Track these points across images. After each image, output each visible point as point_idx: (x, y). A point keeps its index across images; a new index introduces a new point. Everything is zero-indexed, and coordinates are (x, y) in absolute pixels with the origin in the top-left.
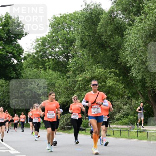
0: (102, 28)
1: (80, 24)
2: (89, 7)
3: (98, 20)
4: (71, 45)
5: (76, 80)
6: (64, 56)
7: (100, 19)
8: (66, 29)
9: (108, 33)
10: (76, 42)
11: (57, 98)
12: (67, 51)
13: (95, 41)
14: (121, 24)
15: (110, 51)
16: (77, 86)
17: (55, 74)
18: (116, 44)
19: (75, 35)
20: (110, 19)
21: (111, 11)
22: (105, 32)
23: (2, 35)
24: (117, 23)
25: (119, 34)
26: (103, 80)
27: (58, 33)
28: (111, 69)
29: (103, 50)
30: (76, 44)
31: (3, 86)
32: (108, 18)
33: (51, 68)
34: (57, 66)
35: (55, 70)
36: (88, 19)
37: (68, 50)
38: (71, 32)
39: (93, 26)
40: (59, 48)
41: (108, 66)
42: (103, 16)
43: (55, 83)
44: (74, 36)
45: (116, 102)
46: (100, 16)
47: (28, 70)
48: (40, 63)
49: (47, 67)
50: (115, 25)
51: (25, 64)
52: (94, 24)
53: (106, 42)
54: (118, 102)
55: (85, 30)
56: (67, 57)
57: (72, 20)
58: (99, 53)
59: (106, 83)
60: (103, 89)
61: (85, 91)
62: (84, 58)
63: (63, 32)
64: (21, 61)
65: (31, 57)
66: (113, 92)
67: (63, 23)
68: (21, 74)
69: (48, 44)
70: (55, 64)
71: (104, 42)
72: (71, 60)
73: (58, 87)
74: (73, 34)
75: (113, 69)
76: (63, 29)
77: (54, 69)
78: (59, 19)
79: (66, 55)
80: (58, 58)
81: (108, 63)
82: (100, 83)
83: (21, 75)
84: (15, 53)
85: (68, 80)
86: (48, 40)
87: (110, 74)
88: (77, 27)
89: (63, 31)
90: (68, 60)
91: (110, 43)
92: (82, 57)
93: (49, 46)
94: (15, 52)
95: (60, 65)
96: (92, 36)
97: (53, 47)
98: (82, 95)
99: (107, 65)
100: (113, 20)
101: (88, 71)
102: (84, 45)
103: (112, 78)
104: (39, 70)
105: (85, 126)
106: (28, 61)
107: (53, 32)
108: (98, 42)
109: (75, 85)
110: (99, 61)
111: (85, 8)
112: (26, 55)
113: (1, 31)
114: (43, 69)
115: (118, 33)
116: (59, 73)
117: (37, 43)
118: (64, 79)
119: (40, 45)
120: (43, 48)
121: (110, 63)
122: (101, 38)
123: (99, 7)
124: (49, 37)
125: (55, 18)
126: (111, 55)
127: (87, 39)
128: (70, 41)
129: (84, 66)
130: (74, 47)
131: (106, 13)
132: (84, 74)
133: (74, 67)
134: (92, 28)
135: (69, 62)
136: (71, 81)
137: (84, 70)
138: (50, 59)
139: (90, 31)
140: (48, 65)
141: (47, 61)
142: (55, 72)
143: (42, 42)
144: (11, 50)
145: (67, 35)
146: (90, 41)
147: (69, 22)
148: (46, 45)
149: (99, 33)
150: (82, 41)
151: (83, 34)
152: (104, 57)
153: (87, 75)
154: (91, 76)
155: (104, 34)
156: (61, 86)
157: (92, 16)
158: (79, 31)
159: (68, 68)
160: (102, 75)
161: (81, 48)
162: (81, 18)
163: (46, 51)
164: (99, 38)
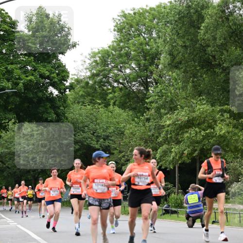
0: (207, 33)
1: (168, 25)
3: (201, 18)
4: (152, 63)
5: (162, 124)
6: (140, 82)
7: (204, 16)
8: (143, 35)
9: (219, 42)
10: (161, 59)
11: (128, 156)
12: (145, 73)
13: (195, 56)
14: (241, 25)
15: (222, 73)
16: (162, 136)
17: (125, 114)
18: (231, 61)
19: (159, 45)
20: (221, 17)
21: (223, 2)
22: (213, 40)
24: (235, 24)
25: (237, 43)
26: (210, 125)
27: (130, 41)
28: (223, 106)
29: (209, 72)
30: (162, 61)
32: (218, 16)
33: (117, 103)
34: (128, 100)
35: (125, 107)
36: (183, 17)
37: (147, 71)
38: (152, 40)
39: (192, 30)
40: (131, 69)
41: (219, 100)
42: (210, 11)
43: (124, 130)
44: (158, 47)
45: (232, 164)
46: (203, 12)
47: (77, 107)
48: (98, 94)
49: (110, 102)
50: (230, 27)
51: (71, 96)
52: (194, 27)
53: (214, 57)
54: (236, 164)
55: (177, 36)
57: (154, 19)
58: (201, 76)
59: (214, 130)
60: (209, 139)
61: (176, 144)
62: (176, 86)
63: (139, 40)
64: (65, 91)
65: (83, 84)
66: (227, 146)
67: (138, 25)
68: (64, 114)
69: (112, 62)
70: (125, 96)
71: (210, 57)
72: (152, 89)
73: (130, 137)
74: (156, 42)
75: (228, 105)
76: (139, 35)
77: (123, 106)
78: (132, 18)
79: (143, 81)
80: (130, 86)
81: (218, 95)
82: (204, 130)
83: (65, 116)
84: (54, 77)
85: (147, 124)
86: (113, 55)
87: (222, 115)
88: (163, 31)
89: (138, 38)
90: (147, 90)
91: (221, 58)
92: (171, 84)
93: (113, 65)
94: (54, 75)
95: (133, 98)
96: (190, 47)
97: (121, 67)
98: (171, 152)
99: (216, 98)
100: (227, 19)
101: (183, 109)
102: (176, 63)
103: (225, 121)
104: (96, 108)
105: (176, 205)
106: (76, 91)
107: (121, 41)
108: (200, 57)
109: (160, 134)
110: (202, 91)
112: (73, 81)
114: (102, 105)
115: (236, 41)
116: (131, 113)
117: (92, 60)
118: (141, 124)
119: (98, 64)
120: (104, 68)
121: (221, 95)
122: (205, 51)
124: (114, 49)
125: (125, 16)
126: (223, 80)
127: (180, 52)
128: (151, 56)
129: (175, 99)
130: (157, 66)
131: (215, 6)
132: (175, 114)
133: (159, 102)
134: (190, 33)
135: (148, 93)
136: (154, 127)
137: (176, 106)
138: (116, 87)
139: (186, 38)
140: (113, 99)
141: (110, 91)
142: (125, 111)
143: (102, 58)
144: (47, 72)
145: (146, 46)
146: (186, 56)
147: (150, 22)
148: (109, 63)
149: (203, 41)
150: (172, 55)
151: (173, 43)
152: (211, 84)
153: (181, 117)
154: (188, 117)
155: (211, 44)
156: (135, 134)
157: (189, 12)
158: (167, 38)
159: (147, 104)
160: (207, 117)
161: (171, 68)
162: (170, 15)
163: (108, 74)
164: (201, 50)
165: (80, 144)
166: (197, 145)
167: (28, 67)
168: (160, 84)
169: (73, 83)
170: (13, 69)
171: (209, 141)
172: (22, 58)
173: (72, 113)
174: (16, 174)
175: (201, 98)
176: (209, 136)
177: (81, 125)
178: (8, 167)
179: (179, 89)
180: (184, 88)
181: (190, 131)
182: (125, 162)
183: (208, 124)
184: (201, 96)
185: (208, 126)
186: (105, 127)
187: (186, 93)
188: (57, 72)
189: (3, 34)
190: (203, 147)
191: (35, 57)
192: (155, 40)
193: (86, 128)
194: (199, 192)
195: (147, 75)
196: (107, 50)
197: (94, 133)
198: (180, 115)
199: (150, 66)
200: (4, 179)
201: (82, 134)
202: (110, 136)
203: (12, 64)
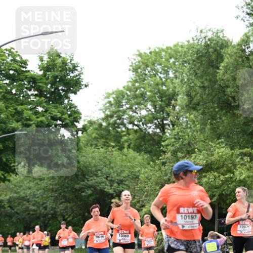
0: (226, 73)
1: (185, 65)
2: (203, 35)
3: (220, 58)
4: (169, 104)
6: (156, 124)
7: (223, 56)
8: (160, 75)
10: (179, 100)
11: (143, 201)
12: (161, 115)
13: (214, 97)
17: (140, 158)
19: (176, 85)
20: (241, 57)
21: (243, 41)
22: (233, 80)
23: (43, 87)
26: (229, 169)
27: (146, 82)
28: (243, 149)
29: (229, 114)
30: (179, 102)
31: (44, 179)
32: (238, 55)
33: (132, 146)
34: (143, 143)
35: (140, 150)
36: (201, 56)
37: (163, 112)
38: (169, 80)
39: (211, 70)
40: (147, 111)
41: (239, 143)
42: (230, 50)
43: (138, 174)
44: (175, 87)
46: (222, 51)
47: (89, 150)
48: (112, 136)
49: (124, 145)
51: (83, 139)
52: (212, 66)
53: (233, 98)
55: (195, 76)
56: (162, 127)
57: (171, 58)
58: (220, 118)
59: (234, 174)
60: (228, 184)
62: (194, 129)
63: (155, 80)
64: (77, 134)
65: (96, 126)
67: (154, 64)
69: (127, 103)
70: (140, 138)
71: (230, 98)
72: (169, 131)
73: (145, 182)
74: (173, 83)
75: (248, 148)
76: (155, 75)
77: (138, 149)
78: (148, 58)
79: (159, 123)
80: (145, 129)
81: (238, 138)
82: (223, 175)
84: (65, 119)
85: (163, 168)
86: (128, 96)
87: (242, 159)
88: (181, 70)
89: (154, 78)
92: (189, 126)
93: (128, 106)
94: (66, 116)
95: (149, 141)
96: (209, 87)
97: (136, 108)
99: (236, 141)
100: (248, 58)
101: (201, 152)
102: (193, 105)
103: (246, 165)
104: (110, 150)
106: (89, 133)
107: (136, 81)
108: (219, 98)
110: (221, 134)
111: (196, 36)
112: (86, 123)
113: (41, 79)
116: (146, 156)
117: (107, 100)
118: (157, 168)
119: (112, 105)
120: (118, 109)
121: (241, 138)
122: (225, 91)
123: (221, 35)
124: (129, 89)
125: (140, 55)
126: (243, 122)
127: (198, 93)
128: (167, 97)
129: (193, 142)
130: (174, 107)
131: (234, 45)
132: (193, 158)
133: (176, 146)
134: (209, 73)
135: (164, 136)
136: (170, 171)
137: (194, 150)
138: (130, 129)
139: (204, 78)
140: (127, 142)
141: (124, 133)
142: (140, 154)
143: (116, 99)
144: (59, 113)
145: (162, 86)
146: (204, 97)
147: (166, 62)
148: (124, 104)
149: (222, 82)
150: (190, 96)
151: (191, 83)
152: (230, 126)
153: (198, 161)
154: (207, 161)
155: (230, 85)
156: (150, 179)
157: (208, 52)
158: (185, 78)
159: (163, 147)
160: (226, 160)
161: (188, 110)
162: (188, 54)
163: (123, 116)
164: (220, 91)
165: (93, 189)
166: (216, 190)
167: (39, 107)
168: (177, 126)
169: (86, 125)
170: (23, 110)
171: (228, 187)
172: (32, 98)
173: (84, 156)
174: (25, 220)
175: (220, 141)
176: (228, 181)
177: (94, 169)
178: (17, 213)
179: (197, 132)
180: (202, 130)
181: (208, 176)
182: (140, 207)
183: (227, 168)
184: (220, 139)
185: (227, 171)
186: (119, 171)
187: (204, 136)
188: (69, 113)
189: (13, 74)
190: (222, 192)
191: (46, 97)
192: (172, 80)
193: (99, 172)
194: (218, 239)
195: (164, 117)
196: (122, 91)
197: (107, 177)
198: (198, 159)
199: (167, 107)
200: (13, 225)
201: (95, 178)
202: (124, 181)
203: (22, 104)
